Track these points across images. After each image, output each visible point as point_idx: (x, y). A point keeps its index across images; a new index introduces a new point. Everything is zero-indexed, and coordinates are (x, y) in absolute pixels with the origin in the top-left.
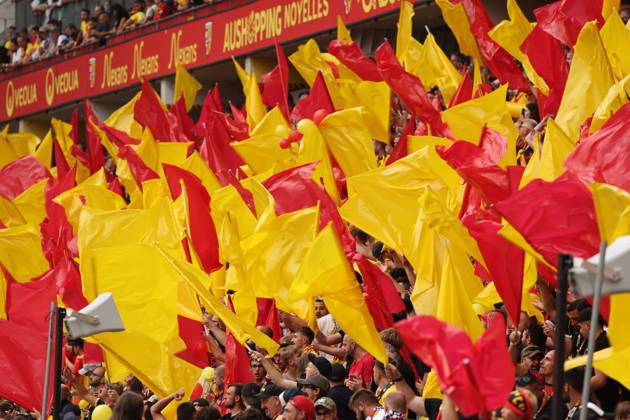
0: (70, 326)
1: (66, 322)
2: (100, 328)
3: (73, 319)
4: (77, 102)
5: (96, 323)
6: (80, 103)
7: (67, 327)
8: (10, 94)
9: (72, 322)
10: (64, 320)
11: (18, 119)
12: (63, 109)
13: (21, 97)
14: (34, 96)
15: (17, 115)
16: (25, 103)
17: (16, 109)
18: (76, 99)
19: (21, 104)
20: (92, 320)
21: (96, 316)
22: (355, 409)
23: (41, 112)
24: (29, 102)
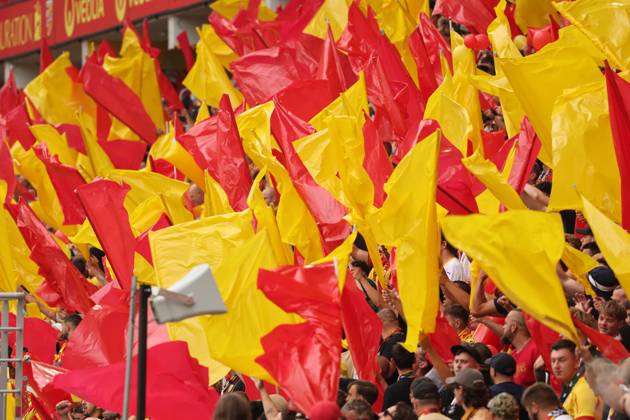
0: (157, 308)
1: (151, 303)
2: (196, 309)
3: (161, 298)
4: (157, 16)
5: (190, 304)
6: (161, 18)
7: (153, 309)
8: (70, 8)
9: (160, 303)
10: (149, 299)
11: (80, 40)
12: (139, 25)
13: (83, 11)
14: (101, 10)
15: (80, 35)
16: (89, 19)
17: (77, 27)
18: (154, 12)
19: (84, 20)
20: (184, 300)
21: (190, 295)
22: (528, 409)
23: (109, 31)
24: (95, 17)
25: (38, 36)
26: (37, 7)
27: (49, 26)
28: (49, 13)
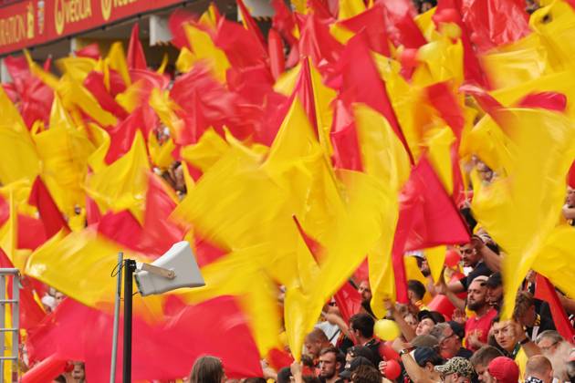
0: (140, 281)
1: (135, 276)
2: (176, 283)
3: (144, 272)
4: (139, 16)
5: (171, 278)
6: (143, 17)
7: (138, 283)
8: (60, 9)
9: (143, 276)
10: (134, 274)
11: (69, 38)
12: (123, 24)
13: (72, 11)
14: (88, 10)
15: (69, 34)
16: (77, 18)
17: (67, 26)
18: (137, 12)
19: (73, 19)
20: (166, 274)
21: (171, 269)
23: (96, 29)
24: (83, 16)
25: (30, 35)
26: (30, 7)
27: (41, 25)
28: (41, 13)
